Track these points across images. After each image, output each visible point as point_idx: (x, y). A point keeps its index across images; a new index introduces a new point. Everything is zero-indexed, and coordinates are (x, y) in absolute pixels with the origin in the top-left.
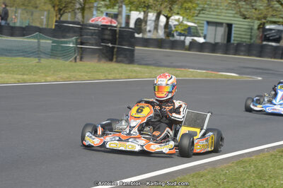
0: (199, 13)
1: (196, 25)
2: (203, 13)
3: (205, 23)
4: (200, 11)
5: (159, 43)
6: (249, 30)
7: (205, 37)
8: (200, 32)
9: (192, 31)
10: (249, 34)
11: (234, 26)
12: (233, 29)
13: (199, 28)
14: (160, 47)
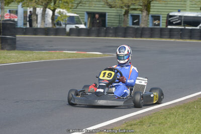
0: (77, 6)
1: (78, 15)
2: (81, 6)
3: (85, 13)
4: (78, 4)
5: (46, 31)
6: (118, 17)
7: (85, 24)
8: (81, 20)
9: (75, 20)
10: (118, 19)
11: (107, 14)
12: (107, 16)
13: (80, 17)
14: (47, 34)
